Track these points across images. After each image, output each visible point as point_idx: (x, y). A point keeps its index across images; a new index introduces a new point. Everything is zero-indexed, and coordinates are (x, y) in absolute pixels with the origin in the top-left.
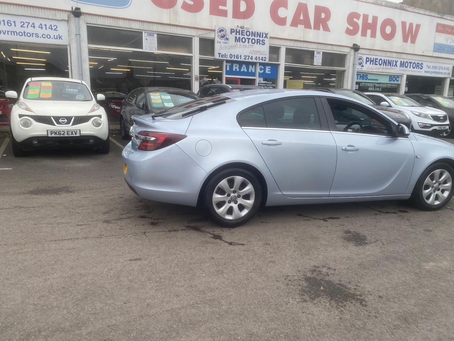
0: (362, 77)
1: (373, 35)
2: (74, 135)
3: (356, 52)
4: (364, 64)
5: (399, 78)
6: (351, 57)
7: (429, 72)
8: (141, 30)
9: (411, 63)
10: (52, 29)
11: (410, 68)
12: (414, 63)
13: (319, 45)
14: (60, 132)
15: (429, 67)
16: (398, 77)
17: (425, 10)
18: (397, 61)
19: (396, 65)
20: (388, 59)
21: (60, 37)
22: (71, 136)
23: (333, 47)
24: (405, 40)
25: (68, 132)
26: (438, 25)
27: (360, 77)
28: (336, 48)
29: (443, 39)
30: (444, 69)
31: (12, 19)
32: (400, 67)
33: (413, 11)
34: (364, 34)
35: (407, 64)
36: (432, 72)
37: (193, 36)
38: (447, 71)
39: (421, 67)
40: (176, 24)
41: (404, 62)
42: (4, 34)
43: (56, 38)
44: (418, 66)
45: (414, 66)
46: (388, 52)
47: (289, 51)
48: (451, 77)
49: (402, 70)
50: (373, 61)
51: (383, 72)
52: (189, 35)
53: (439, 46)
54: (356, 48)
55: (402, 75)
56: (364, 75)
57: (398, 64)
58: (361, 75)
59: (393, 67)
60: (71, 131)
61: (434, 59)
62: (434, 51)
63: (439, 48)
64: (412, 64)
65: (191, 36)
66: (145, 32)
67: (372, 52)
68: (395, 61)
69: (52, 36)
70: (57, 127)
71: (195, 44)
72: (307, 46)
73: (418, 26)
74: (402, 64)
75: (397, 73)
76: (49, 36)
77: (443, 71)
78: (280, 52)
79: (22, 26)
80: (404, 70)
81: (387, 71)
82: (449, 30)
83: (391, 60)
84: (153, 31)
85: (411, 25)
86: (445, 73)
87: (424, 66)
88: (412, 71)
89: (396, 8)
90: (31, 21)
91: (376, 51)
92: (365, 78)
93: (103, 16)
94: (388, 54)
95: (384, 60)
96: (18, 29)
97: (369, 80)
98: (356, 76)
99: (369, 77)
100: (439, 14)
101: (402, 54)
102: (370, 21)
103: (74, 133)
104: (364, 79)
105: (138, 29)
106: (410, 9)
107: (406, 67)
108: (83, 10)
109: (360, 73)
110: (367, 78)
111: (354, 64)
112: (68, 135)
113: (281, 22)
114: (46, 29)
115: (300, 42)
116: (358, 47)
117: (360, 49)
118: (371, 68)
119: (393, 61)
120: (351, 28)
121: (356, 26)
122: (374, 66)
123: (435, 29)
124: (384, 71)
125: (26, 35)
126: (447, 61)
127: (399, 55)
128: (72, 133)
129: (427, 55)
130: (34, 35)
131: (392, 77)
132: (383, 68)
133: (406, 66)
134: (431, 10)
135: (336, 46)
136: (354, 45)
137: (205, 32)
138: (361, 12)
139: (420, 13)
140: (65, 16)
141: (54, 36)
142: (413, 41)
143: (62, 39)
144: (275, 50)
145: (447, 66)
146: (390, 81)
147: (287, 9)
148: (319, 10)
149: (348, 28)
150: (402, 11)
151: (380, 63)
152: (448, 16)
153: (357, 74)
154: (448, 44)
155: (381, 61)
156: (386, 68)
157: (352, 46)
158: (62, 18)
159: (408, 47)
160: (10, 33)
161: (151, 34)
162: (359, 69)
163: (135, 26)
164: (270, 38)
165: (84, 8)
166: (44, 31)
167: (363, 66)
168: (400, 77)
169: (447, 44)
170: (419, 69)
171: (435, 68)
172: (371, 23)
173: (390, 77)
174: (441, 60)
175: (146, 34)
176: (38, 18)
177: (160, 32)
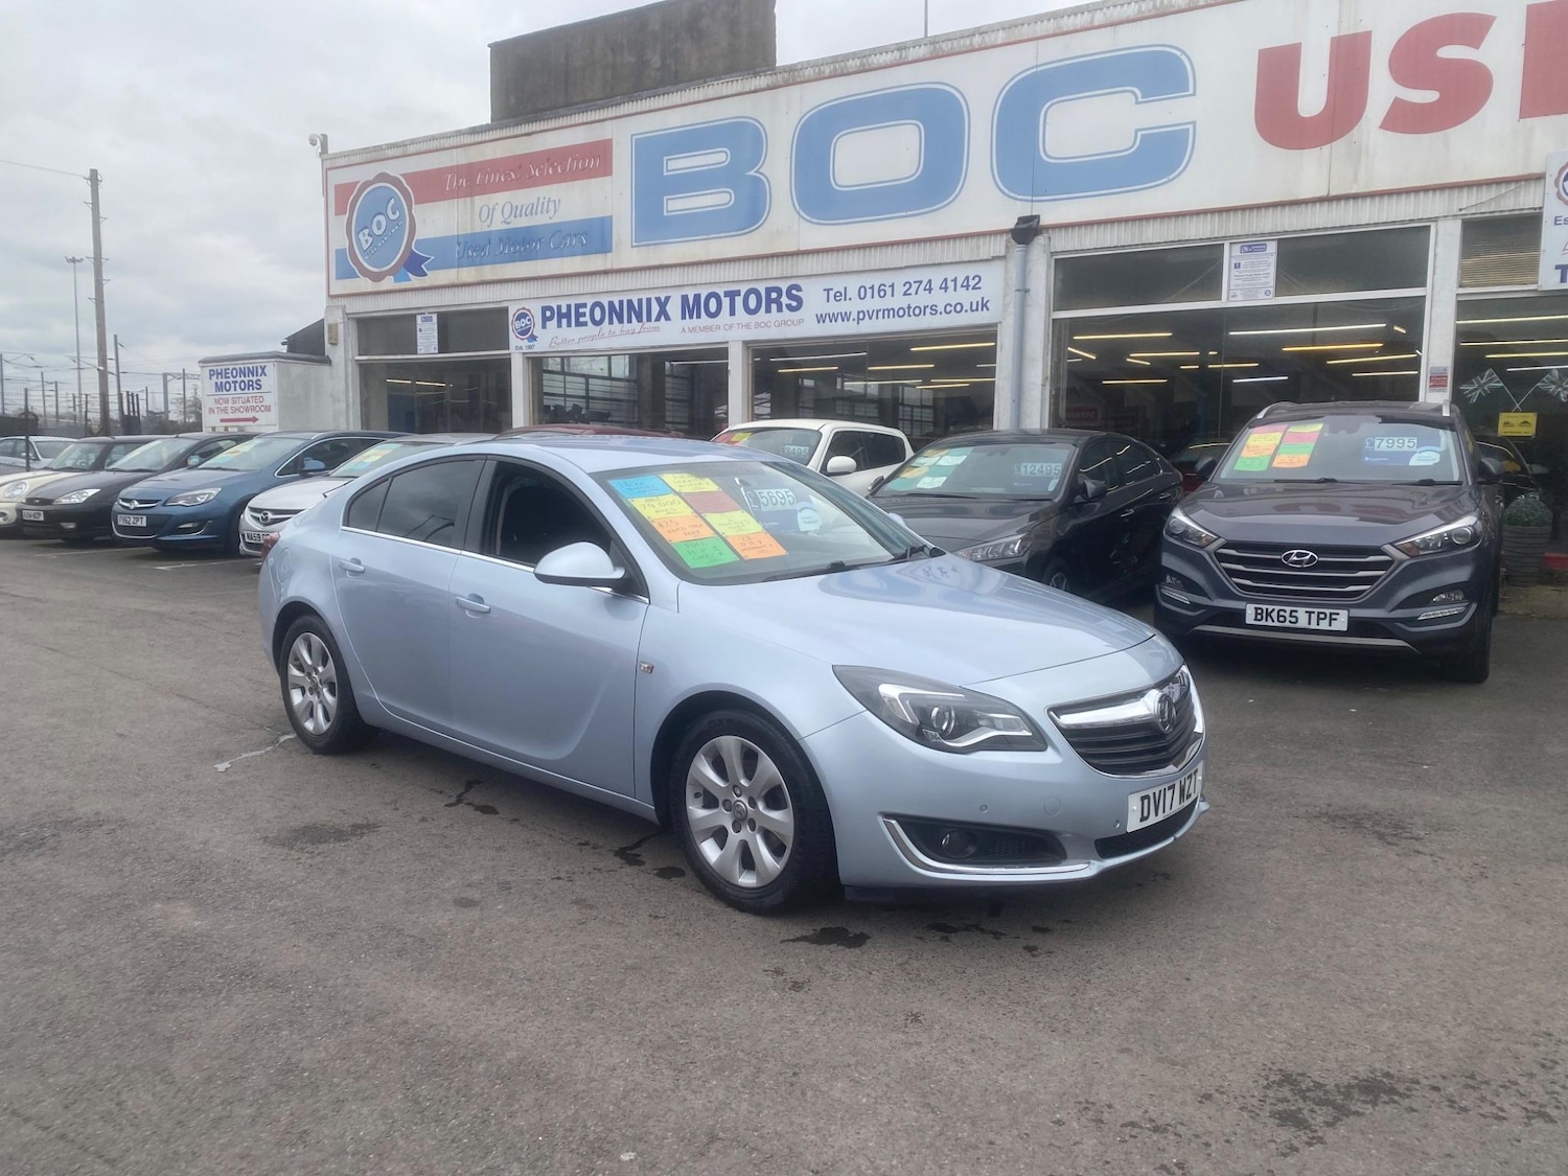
8: (1216, 238)
10: (967, 287)
21: (984, 306)
31: (887, 279)
37: (1429, 219)
40: (1354, 190)
42: (870, 318)
43: (974, 308)
52: (1412, 221)
65: (1420, 220)
66: (1231, 243)
69: (967, 306)
71: (1438, 250)
76: (958, 308)
79: (905, 294)
84: (1263, 234)
90: (924, 275)
93: (1099, 223)
96: (898, 301)
105: (1208, 236)
108: (1045, 221)
114: (955, 290)
125: (911, 313)
130: (928, 310)
137: (1486, 194)
140: (998, 246)
141: (971, 303)
143: (988, 309)
158: (992, 254)
160: (880, 314)
161: (1253, 245)
163: (1197, 231)
165: (1051, 213)
166: (952, 297)
175: (1237, 248)
176: (939, 264)
177: (1286, 232)
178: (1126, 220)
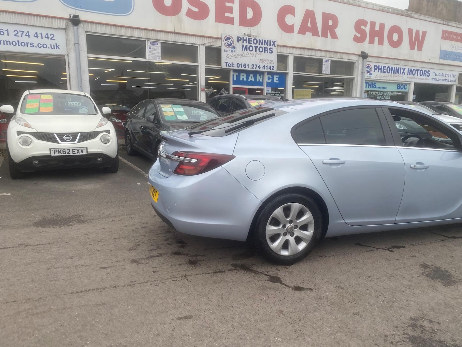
0: (370, 85)
1: (381, 43)
2: (81, 154)
3: (365, 60)
4: (372, 72)
5: (406, 86)
6: (359, 65)
7: (436, 80)
8: (144, 38)
9: (418, 70)
10: (48, 38)
11: (417, 75)
12: (422, 70)
13: (328, 53)
14: (64, 151)
15: (436, 75)
16: (406, 84)
17: (430, 17)
18: (405, 69)
19: (403, 72)
20: (396, 66)
21: (57, 47)
22: (77, 154)
23: (342, 55)
24: (412, 47)
25: (74, 150)
26: (444, 32)
27: (369, 85)
28: (344, 56)
29: (449, 46)
30: (451, 76)
31: (4, 27)
32: (408, 74)
33: (419, 18)
34: (372, 42)
35: (414, 71)
36: (439, 80)
37: (198, 44)
38: (453, 79)
39: (428, 75)
40: (181, 32)
41: (411, 69)
43: (53, 47)
44: (426, 74)
45: (421, 74)
46: (395, 60)
47: (297, 60)
48: (457, 84)
49: (409, 78)
50: (381, 69)
51: (391, 80)
52: (194, 44)
53: (445, 53)
54: (364, 56)
55: (409, 83)
56: (373, 83)
57: (406, 71)
58: (370, 84)
59: (401, 75)
60: (77, 149)
61: (441, 67)
62: (441, 58)
63: (445, 55)
64: (419, 72)
65: (196, 44)
66: (148, 41)
67: (380, 60)
68: (403, 68)
69: (49, 46)
70: (62, 145)
71: (200, 53)
72: (315, 54)
73: (424, 33)
74: (410, 72)
75: (405, 81)
76: (45, 46)
77: (450, 78)
78: (288, 60)
79: (15, 35)
80: (412, 78)
81: (395, 79)
82: (455, 37)
83: (399, 68)
84: (157, 40)
85: (417, 32)
86: (451, 81)
87: (431, 73)
88: (420, 79)
89: (403, 15)
90: (26, 29)
91: (383, 59)
92: (373, 86)
93: (103, 24)
94: (396, 62)
95: (392, 67)
96: (12, 38)
97: (377, 88)
98: (365, 84)
99: (378, 85)
100: (444, 21)
101: (409, 62)
102: (377, 28)
103: (80, 151)
104: (372, 88)
105: (141, 37)
106: (416, 16)
107: (414, 75)
108: (81, 18)
109: (368, 82)
110: (375, 86)
111: (362, 73)
112: (73, 153)
113: (288, 29)
114: (42, 38)
115: (308, 50)
116: (367, 55)
117: (368, 57)
118: (380, 77)
119: (401, 68)
120: (359, 35)
121: (363, 33)
122: (382, 74)
123: (440, 36)
124: (392, 78)
125: (20, 44)
126: (453, 68)
127: (407, 63)
128: (78, 151)
129: (433, 62)
130: (29, 45)
131: (400, 85)
132: (391, 76)
133: (414, 73)
134: (435, 17)
135: (344, 54)
136: (362, 52)
137: (211, 40)
138: (368, 19)
139: (426, 20)
140: (62, 24)
141: (51, 45)
142: (420, 49)
143: (59, 49)
144: (282, 59)
145: (453, 73)
146: (398, 89)
147: (294, 17)
148: (327, 17)
149: (355, 35)
150: (409, 19)
151: (388, 71)
152: (453, 22)
153: (366, 83)
154: (454, 51)
155: (389, 69)
156: (394, 76)
157: (360, 53)
158: (59, 27)
159: (416, 55)
160: (2, 42)
161: (154, 43)
162: (367, 77)
163: (138, 35)
164: (278, 45)
165: (83, 16)
166: (39, 40)
167: (371, 74)
168: (408, 85)
169: (452, 51)
170: (426, 76)
171: (442, 75)
172: (378, 30)
173: (398, 85)
174: (447, 68)
175: (149, 42)
176: (33, 26)
177: (164, 40)
178: (113, 25)
